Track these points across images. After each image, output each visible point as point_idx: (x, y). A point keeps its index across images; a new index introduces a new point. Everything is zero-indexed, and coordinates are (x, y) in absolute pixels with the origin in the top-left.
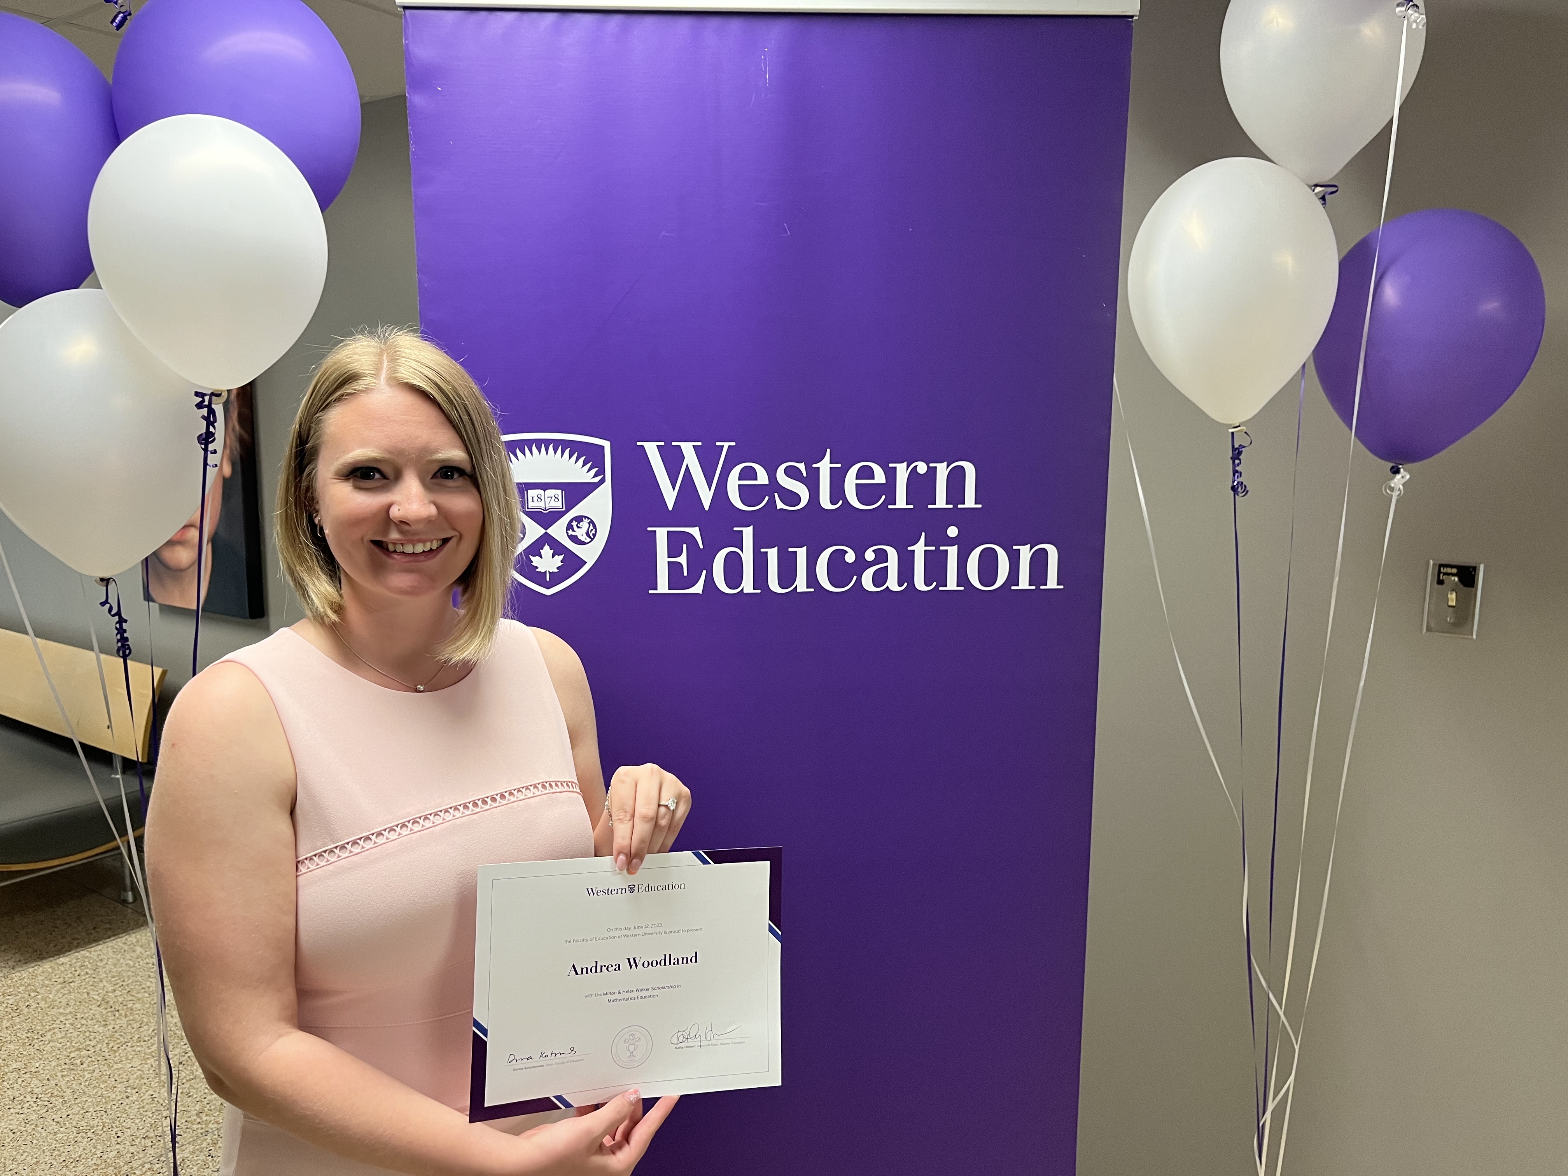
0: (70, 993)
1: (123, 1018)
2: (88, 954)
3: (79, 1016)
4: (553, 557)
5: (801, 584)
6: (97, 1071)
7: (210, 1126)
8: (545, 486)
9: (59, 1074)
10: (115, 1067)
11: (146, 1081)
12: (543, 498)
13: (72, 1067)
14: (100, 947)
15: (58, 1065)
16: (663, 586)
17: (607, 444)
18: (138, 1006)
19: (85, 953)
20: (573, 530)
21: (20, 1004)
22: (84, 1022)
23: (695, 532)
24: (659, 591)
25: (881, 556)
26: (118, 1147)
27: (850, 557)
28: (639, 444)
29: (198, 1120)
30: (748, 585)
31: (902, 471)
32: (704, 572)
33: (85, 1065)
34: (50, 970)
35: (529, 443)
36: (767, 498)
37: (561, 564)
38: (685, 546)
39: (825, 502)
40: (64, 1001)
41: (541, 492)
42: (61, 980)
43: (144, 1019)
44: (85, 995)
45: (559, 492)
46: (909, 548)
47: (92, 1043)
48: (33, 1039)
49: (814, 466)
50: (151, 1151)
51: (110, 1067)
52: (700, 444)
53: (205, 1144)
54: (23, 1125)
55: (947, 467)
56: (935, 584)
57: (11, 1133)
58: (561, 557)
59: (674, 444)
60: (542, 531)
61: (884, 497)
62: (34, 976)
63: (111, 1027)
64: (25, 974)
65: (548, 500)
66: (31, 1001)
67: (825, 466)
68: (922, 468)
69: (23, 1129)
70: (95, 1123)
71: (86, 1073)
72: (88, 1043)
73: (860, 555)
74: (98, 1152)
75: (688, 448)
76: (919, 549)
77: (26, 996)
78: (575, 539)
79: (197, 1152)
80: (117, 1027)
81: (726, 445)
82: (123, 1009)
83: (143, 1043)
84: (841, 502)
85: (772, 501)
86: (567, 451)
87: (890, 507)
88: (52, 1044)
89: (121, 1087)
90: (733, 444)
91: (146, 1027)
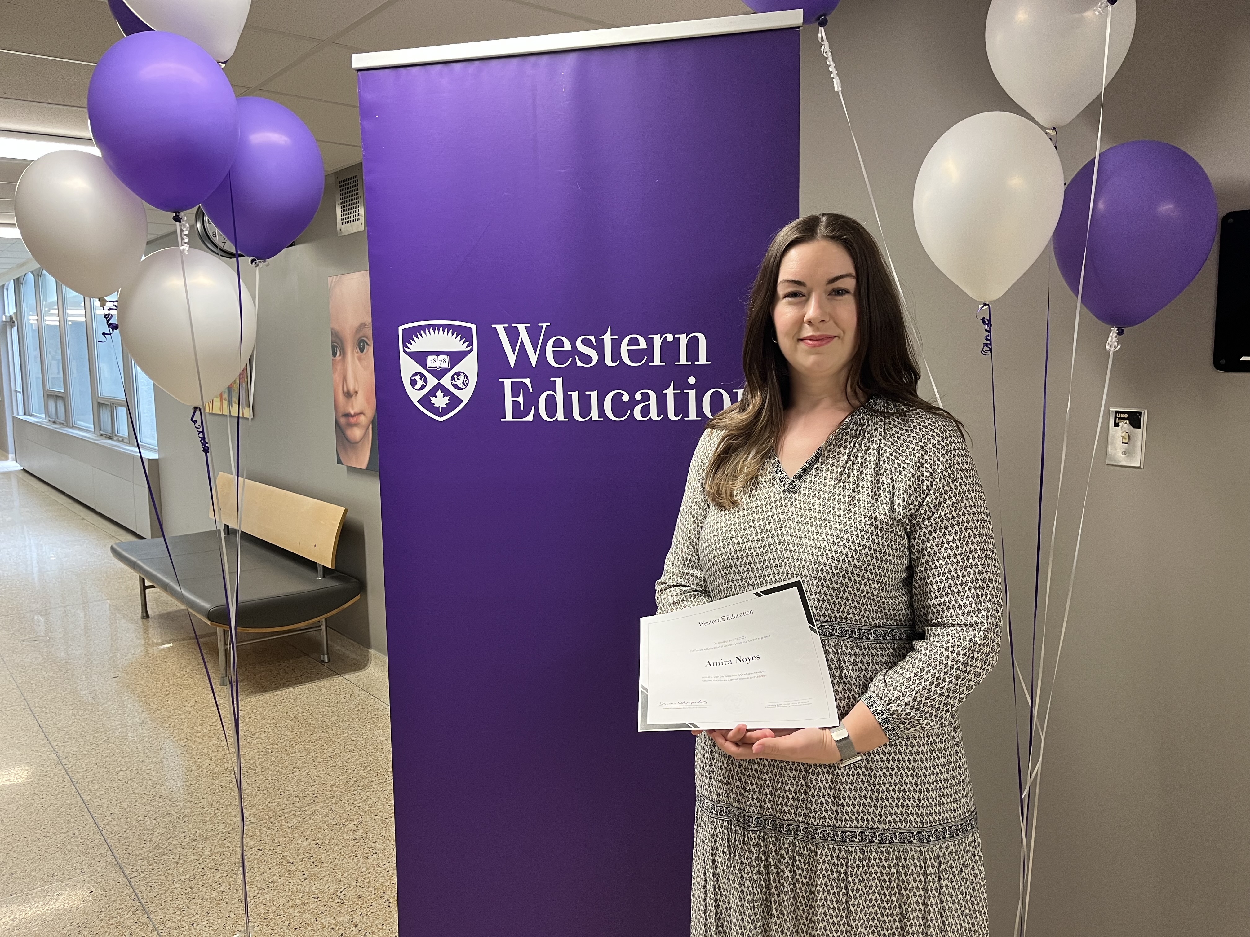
0: (277, 711)
1: (304, 729)
2: (293, 691)
3: (278, 725)
4: (443, 397)
5: (594, 415)
6: (280, 757)
7: (337, 793)
8: (438, 354)
9: (257, 757)
10: (291, 755)
11: (306, 765)
12: (437, 361)
13: (266, 754)
14: (301, 687)
15: (258, 752)
16: (509, 417)
17: (474, 327)
18: (314, 722)
19: (292, 690)
20: (455, 381)
21: (246, 716)
22: (280, 729)
23: (527, 381)
24: (507, 419)
25: (646, 397)
26: (279, 800)
27: (626, 398)
28: (493, 326)
29: (331, 789)
30: (560, 416)
31: (657, 340)
32: (533, 407)
33: (273, 753)
34: (268, 698)
35: (429, 327)
36: (571, 359)
37: (448, 402)
38: (521, 391)
39: (609, 362)
40: (271, 716)
41: (436, 357)
42: (274, 704)
43: (316, 730)
44: (285, 714)
45: (446, 357)
46: (664, 392)
47: (281, 741)
48: (248, 736)
49: (600, 338)
50: (298, 804)
51: (288, 755)
52: (529, 325)
53: (330, 803)
54: (228, 783)
55: (687, 337)
56: (681, 415)
57: (220, 787)
58: (448, 398)
59: (513, 325)
60: (437, 381)
61: (646, 357)
62: (258, 701)
63: (295, 733)
64: (253, 699)
65: (440, 362)
66: (252, 715)
67: (607, 338)
68: (670, 338)
69: (227, 785)
70: (270, 786)
71: (273, 758)
72: (279, 741)
73: (632, 397)
74: (267, 802)
75: (522, 328)
76: (670, 392)
77: (250, 712)
78: (456, 386)
79: (324, 808)
80: (298, 733)
81: (545, 325)
82: (305, 723)
83: (311, 743)
84: (619, 361)
85: (574, 361)
86: (450, 332)
87: (650, 364)
88: (257, 740)
89: (291, 767)
90: (549, 324)
91: (315, 735)
